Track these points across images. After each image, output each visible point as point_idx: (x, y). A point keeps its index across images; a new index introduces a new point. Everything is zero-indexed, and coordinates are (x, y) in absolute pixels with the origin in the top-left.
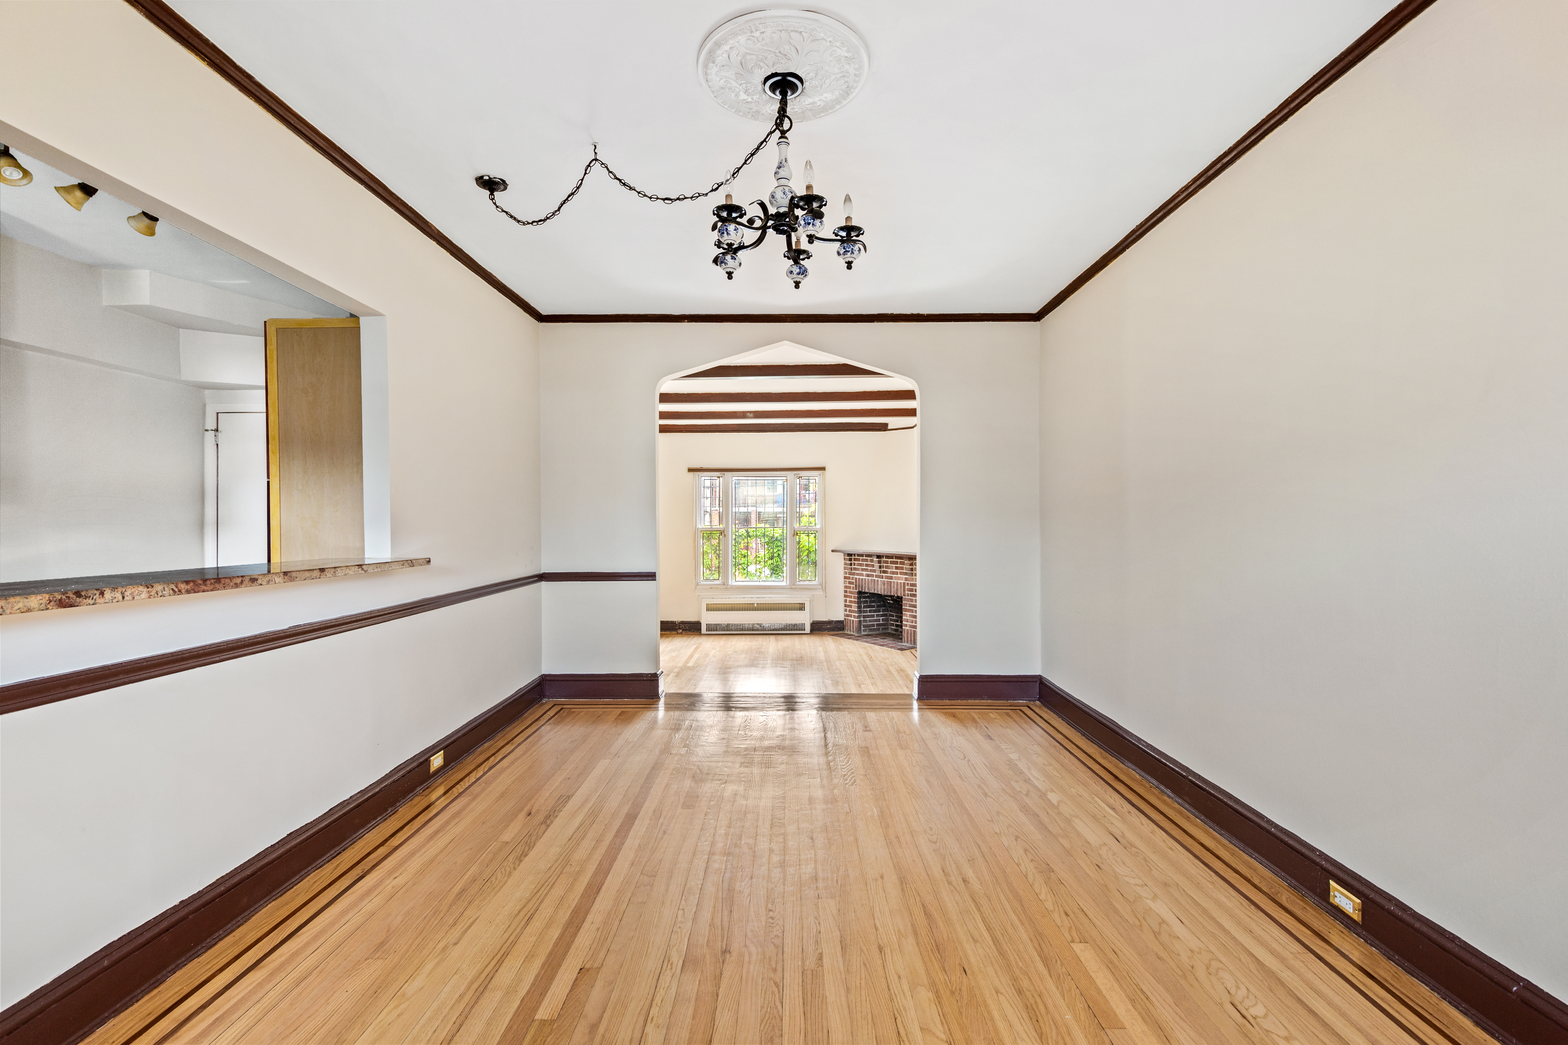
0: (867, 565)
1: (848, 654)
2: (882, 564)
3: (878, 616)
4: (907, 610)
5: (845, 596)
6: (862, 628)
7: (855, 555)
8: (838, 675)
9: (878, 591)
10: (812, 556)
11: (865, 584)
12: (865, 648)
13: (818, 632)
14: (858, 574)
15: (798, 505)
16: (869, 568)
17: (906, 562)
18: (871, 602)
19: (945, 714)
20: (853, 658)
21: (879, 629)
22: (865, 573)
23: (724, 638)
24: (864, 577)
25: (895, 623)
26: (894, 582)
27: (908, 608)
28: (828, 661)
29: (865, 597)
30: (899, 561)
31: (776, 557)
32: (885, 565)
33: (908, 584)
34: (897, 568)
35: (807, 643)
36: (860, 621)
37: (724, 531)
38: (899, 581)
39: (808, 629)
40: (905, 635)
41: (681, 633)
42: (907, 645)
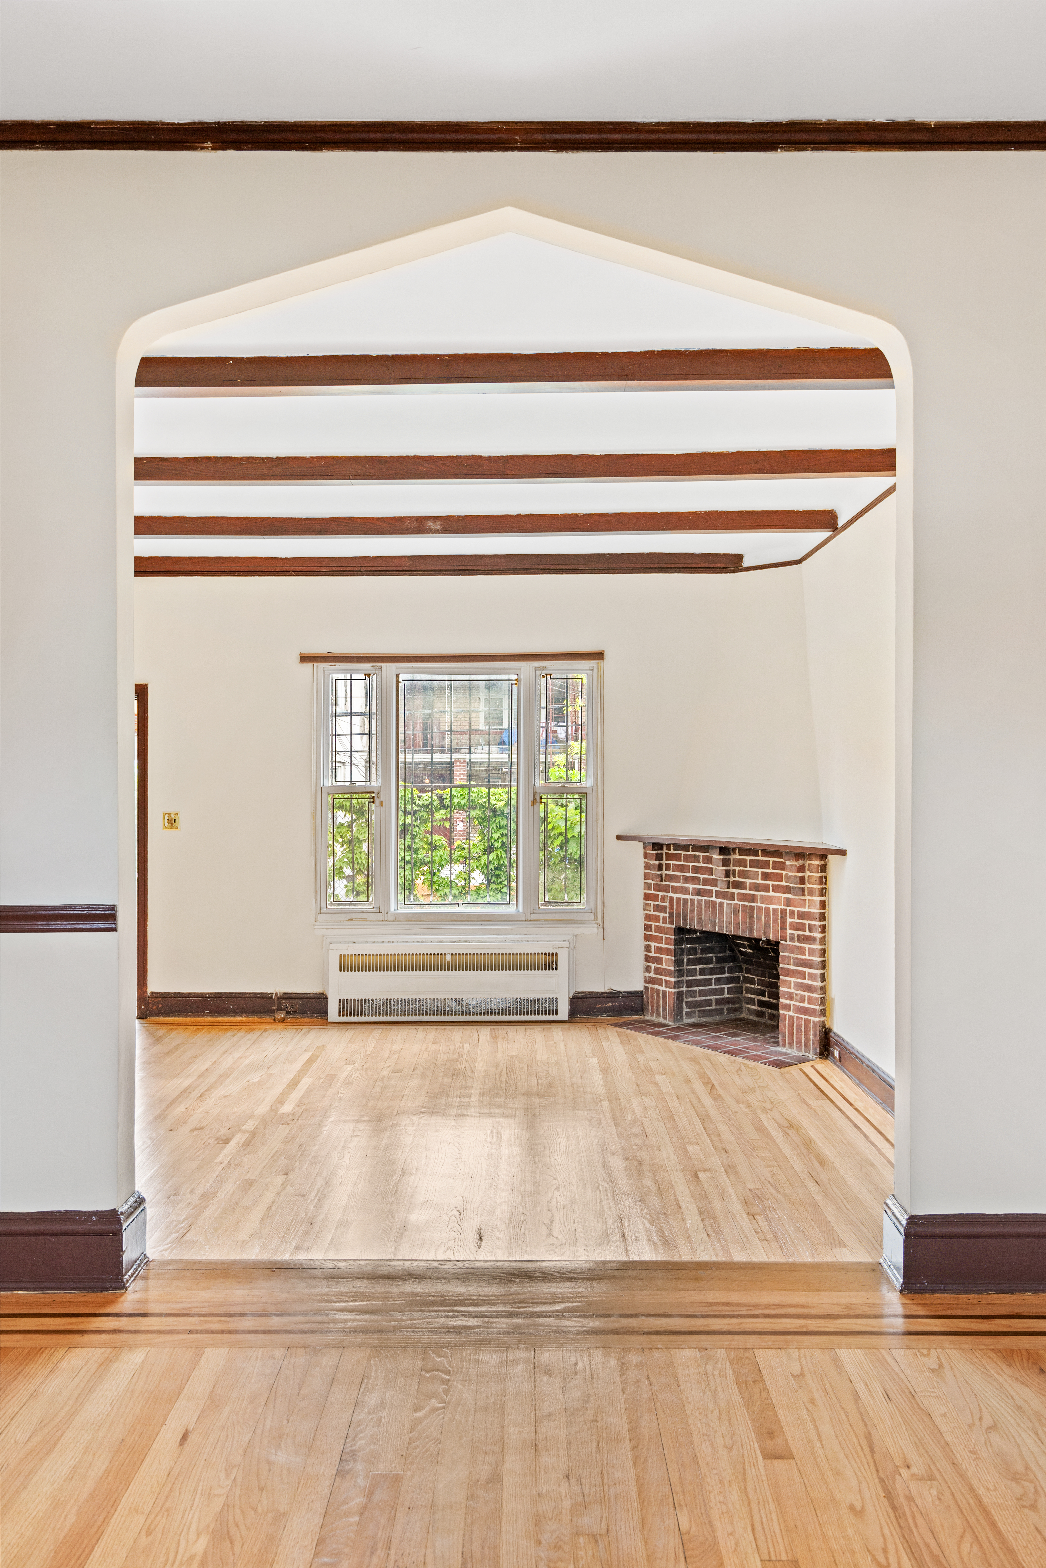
0: (696, 870)
1: (659, 1078)
2: (732, 868)
3: (718, 981)
4: (789, 973)
5: (647, 938)
6: (685, 1010)
7: (668, 846)
8: (639, 1141)
9: (721, 927)
10: (573, 847)
11: (692, 911)
12: (694, 1060)
13: (585, 1017)
14: (675, 890)
15: (543, 750)
16: (702, 876)
17: (788, 863)
18: (704, 951)
19: (1008, 1356)
20: (671, 1090)
21: (721, 1012)
22: (691, 886)
23: (378, 1032)
24: (690, 897)
25: (757, 998)
26: (759, 908)
27: (792, 967)
28: (613, 1097)
29: (690, 941)
30: (771, 860)
31: (497, 848)
32: (737, 869)
33: (792, 912)
34: (766, 876)
35: (562, 1045)
36: (680, 995)
37: (379, 793)
38: (771, 907)
39: (564, 1012)
40: (784, 1026)
41: (283, 1020)
42: (789, 1051)
